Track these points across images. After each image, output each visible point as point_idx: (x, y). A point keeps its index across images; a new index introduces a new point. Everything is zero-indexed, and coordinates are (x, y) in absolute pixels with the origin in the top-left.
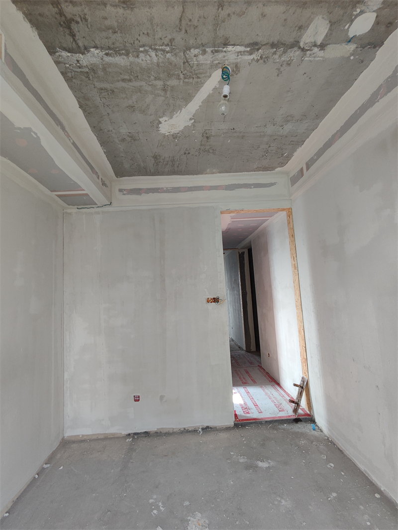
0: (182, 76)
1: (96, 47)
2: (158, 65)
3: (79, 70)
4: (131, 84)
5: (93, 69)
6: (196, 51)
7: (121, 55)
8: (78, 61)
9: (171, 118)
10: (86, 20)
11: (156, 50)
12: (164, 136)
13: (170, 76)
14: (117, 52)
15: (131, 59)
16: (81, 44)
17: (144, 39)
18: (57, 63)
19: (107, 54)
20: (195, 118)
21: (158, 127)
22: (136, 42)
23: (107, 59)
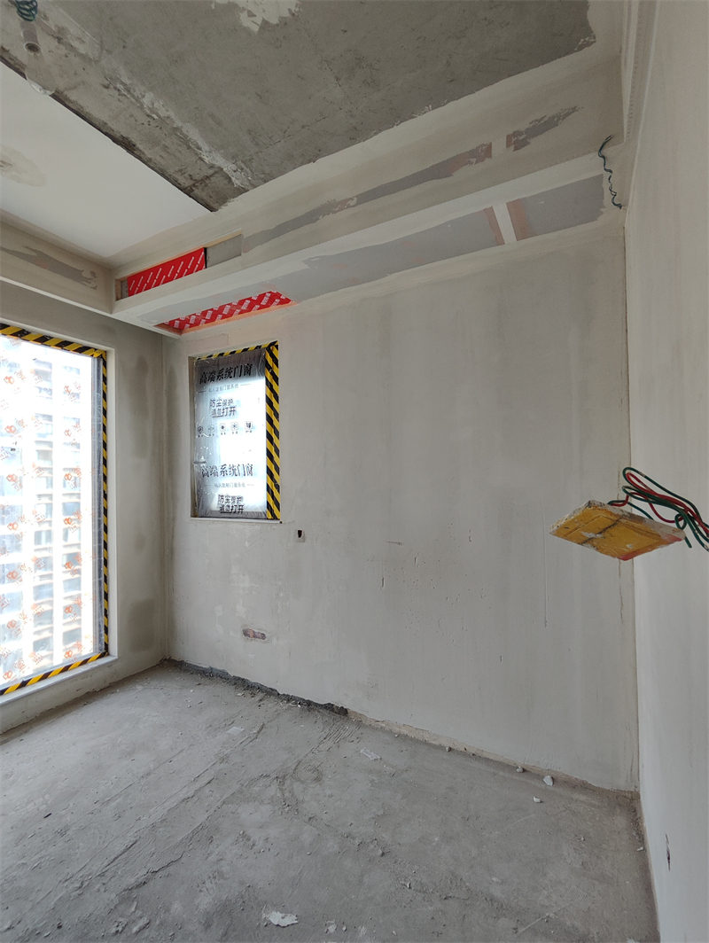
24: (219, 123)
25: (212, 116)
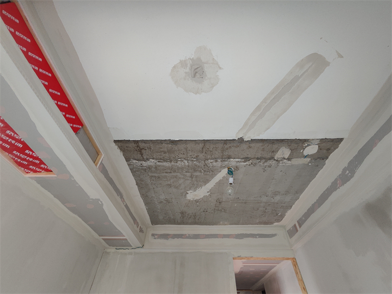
0: (202, 171)
1: (153, 159)
2: (188, 166)
3: (141, 168)
4: (170, 174)
5: (149, 168)
6: (212, 161)
7: (166, 162)
8: (141, 164)
9: (195, 191)
10: (150, 149)
11: (188, 160)
12: (190, 201)
13: (195, 171)
14: (165, 160)
15: (173, 163)
16: (145, 157)
17: (181, 156)
18: (129, 165)
19: (159, 162)
20: (211, 192)
21: (185, 196)
22: (177, 157)
23: (158, 163)
24: (166, 172)
25: (170, 173)
